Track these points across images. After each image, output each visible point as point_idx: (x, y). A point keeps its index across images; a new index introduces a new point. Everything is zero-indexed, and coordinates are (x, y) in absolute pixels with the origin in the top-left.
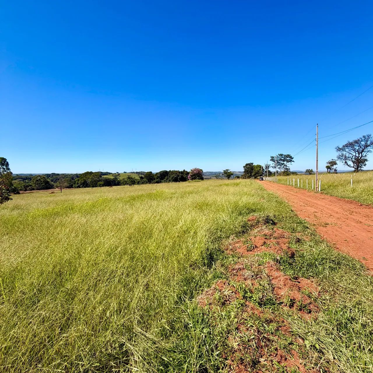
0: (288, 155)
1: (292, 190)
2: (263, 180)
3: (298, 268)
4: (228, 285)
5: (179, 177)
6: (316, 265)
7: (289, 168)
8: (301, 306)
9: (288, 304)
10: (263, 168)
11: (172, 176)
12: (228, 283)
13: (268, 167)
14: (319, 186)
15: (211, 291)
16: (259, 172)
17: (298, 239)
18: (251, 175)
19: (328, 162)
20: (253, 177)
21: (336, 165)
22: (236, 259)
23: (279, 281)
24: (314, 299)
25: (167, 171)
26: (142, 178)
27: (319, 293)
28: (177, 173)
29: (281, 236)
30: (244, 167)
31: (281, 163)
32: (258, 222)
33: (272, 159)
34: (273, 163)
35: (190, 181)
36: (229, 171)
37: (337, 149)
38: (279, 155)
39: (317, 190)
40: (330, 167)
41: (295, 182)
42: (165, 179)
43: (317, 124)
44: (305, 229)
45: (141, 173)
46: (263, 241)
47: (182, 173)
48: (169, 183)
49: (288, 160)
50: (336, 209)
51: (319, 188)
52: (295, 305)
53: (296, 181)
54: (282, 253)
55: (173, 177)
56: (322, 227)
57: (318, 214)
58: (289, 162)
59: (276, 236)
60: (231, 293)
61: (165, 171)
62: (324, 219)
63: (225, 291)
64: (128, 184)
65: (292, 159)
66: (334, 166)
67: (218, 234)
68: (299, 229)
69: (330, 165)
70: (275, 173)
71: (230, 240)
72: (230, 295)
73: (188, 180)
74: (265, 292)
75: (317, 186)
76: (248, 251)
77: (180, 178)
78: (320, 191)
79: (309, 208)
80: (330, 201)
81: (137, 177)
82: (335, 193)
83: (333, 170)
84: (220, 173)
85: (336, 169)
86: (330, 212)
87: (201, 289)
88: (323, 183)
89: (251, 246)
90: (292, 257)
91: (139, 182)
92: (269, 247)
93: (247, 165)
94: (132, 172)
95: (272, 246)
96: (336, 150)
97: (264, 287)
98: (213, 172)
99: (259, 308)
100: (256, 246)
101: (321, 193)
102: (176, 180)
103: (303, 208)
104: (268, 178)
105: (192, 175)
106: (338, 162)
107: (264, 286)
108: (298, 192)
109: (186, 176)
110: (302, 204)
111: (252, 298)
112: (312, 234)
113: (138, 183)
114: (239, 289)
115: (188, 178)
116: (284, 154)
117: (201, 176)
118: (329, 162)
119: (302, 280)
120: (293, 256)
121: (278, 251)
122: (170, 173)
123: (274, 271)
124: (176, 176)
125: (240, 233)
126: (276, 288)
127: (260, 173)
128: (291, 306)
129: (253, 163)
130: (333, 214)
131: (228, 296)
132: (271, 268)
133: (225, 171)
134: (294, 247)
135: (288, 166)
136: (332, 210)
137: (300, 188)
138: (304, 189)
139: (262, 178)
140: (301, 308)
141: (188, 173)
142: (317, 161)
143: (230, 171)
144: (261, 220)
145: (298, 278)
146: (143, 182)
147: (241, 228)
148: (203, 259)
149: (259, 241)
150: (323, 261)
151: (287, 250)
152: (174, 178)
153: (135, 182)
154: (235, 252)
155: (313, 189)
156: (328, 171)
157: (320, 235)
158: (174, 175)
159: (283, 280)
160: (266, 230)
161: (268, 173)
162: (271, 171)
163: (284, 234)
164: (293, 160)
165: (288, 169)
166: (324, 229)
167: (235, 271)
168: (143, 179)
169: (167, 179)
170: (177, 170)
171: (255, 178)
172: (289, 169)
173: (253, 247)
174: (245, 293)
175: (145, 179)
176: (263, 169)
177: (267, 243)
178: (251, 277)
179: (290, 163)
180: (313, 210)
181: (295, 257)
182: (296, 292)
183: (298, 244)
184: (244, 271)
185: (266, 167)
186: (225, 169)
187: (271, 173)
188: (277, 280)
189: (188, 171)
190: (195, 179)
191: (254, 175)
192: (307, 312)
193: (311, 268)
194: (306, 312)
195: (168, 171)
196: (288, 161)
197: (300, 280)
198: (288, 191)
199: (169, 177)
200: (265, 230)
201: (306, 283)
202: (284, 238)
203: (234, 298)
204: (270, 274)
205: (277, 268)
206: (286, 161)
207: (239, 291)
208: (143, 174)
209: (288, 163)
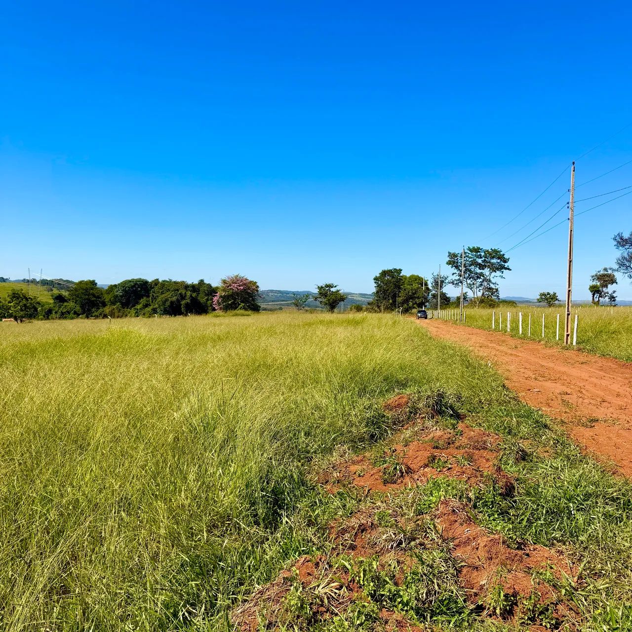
0: (495, 251)
1: (504, 341)
2: (426, 318)
3: (524, 523)
4: (327, 566)
5: (183, 302)
6: (570, 513)
7: (497, 287)
8: (533, 611)
9: (498, 608)
10: (426, 284)
11: (161, 298)
12: (328, 563)
13: (442, 282)
14: (572, 332)
15: (276, 587)
16: (415, 293)
17: (523, 451)
18: (394, 301)
19: (594, 274)
20: (399, 307)
21: (613, 283)
22: (351, 504)
23: (473, 549)
24: (566, 590)
25: (146, 282)
26: (60, 299)
27: (578, 579)
28: (178, 290)
29: (476, 444)
30: (376, 279)
31: (476, 273)
32: (415, 411)
33: (453, 261)
34: (456, 271)
35: (219, 312)
36: (333, 290)
37: (618, 242)
38: (470, 249)
39: (569, 343)
40: (601, 289)
41: (512, 322)
42: (138, 307)
43: (574, 163)
44: (540, 429)
45: (59, 284)
46: (428, 454)
47: (194, 288)
48: (151, 319)
49: (492, 264)
50: (616, 387)
51: (572, 338)
52: (517, 610)
53: (515, 321)
54: (481, 485)
55: (167, 300)
56: (582, 429)
57: (573, 399)
58: (498, 269)
59: (463, 444)
60: (336, 589)
61: (140, 280)
62: (587, 410)
63: (318, 586)
64: (10, 316)
65: (505, 262)
66: (609, 286)
67: (301, 440)
68: (524, 429)
69: (598, 284)
70: (458, 298)
71: (335, 457)
72: (333, 594)
73: (214, 309)
74: (435, 581)
75: (569, 332)
76: (385, 482)
77: (187, 305)
78: (574, 343)
79: (548, 384)
80: (601, 369)
81: (45, 298)
82: (613, 348)
83: (607, 298)
84: (307, 295)
85: (615, 295)
86: (601, 393)
87: (243, 588)
88: (583, 324)
89: (395, 468)
90: (507, 495)
91: (50, 312)
92: (444, 467)
93: (384, 273)
94: (28, 281)
95: (453, 466)
96: (616, 243)
97: (432, 567)
98: (287, 293)
99: (417, 623)
100: (409, 468)
101: (579, 350)
102: (174, 310)
103: (533, 383)
104: (440, 313)
105: (225, 296)
106: (618, 276)
107: (432, 564)
108: (519, 346)
109: (207, 300)
110: (529, 373)
111: (399, 600)
112: (559, 442)
113: (48, 315)
114: (362, 575)
115: (211, 306)
116: (485, 248)
117: (253, 300)
118: (596, 275)
119: (534, 550)
120: (510, 491)
121: (469, 478)
122: (156, 288)
123: (462, 525)
124: (174, 299)
125: (362, 439)
126: (465, 571)
127: (418, 298)
128: (507, 613)
129: (401, 270)
130: (608, 398)
131: (328, 598)
132: (453, 518)
133: (322, 287)
134: (512, 469)
135: (493, 280)
136: (605, 389)
137: (524, 337)
138: (535, 338)
139: (424, 311)
140: (535, 615)
141: (212, 291)
142: (570, 262)
143: (338, 288)
144: (421, 405)
145: (525, 546)
146: (63, 314)
147: (366, 426)
148: (253, 504)
149: (416, 455)
150: (587, 500)
151: (494, 476)
152: (168, 304)
153: (36, 310)
154: (349, 486)
155: (557, 339)
156: (593, 299)
157: (577, 446)
158: (168, 295)
159: (485, 546)
160: (437, 430)
161: (441, 299)
162: (448, 296)
163: (484, 438)
164: (506, 265)
165: (493, 289)
166: (588, 433)
167: (347, 536)
168: (65, 304)
169: (146, 306)
170: (179, 280)
171: (406, 311)
172: (497, 290)
173: (401, 471)
174: (378, 587)
175: (71, 304)
176: (428, 289)
177: (439, 459)
178: (395, 545)
179: (498, 273)
180: (559, 388)
181: (514, 496)
182: (520, 575)
183: (523, 464)
184: (374, 532)
185: (436, 283)
186: (322, 283)
187: (449, 301)
188: (469, 547)
189: (214, 285)
190: (235, 308)
191: (403, 303)
192: (548, 626)
193: (558, 520)
194: (546, 626)
195: (150, 280)
196: (494, 268)
197: (530, 550)
198: (494, 345)
199: (154, 298)
200: (435, 428)
201: (546, 555)
202: (485, 448)
203: (346, 602)
204: (450, 535)
205: (467, 516)
206: (489, 267)
207: (359, 582)
208: (68, 289)
209: (493, 274)
